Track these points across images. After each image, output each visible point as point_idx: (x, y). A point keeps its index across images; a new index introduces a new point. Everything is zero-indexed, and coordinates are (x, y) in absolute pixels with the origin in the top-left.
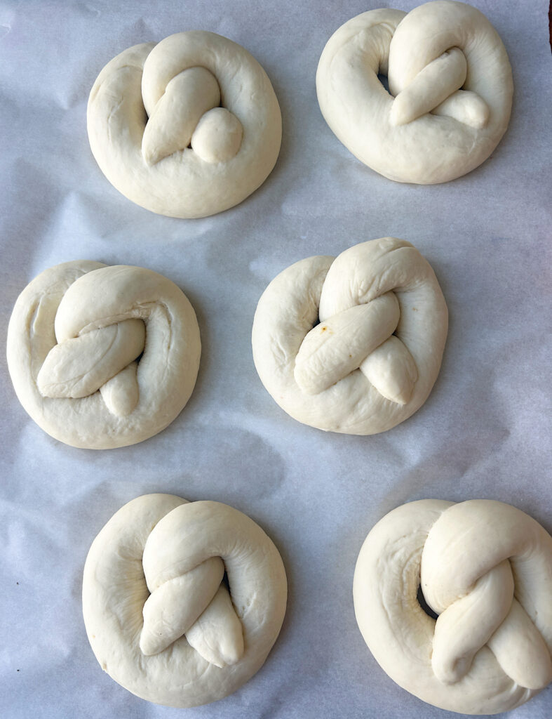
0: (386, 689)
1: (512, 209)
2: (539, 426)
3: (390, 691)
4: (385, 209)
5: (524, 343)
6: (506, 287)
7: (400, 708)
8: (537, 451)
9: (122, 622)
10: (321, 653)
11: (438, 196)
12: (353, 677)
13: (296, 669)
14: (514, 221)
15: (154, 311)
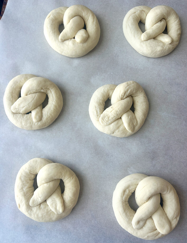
0: (115, 230)
1: (180, 73)
2: (180, 147)
3: (116, 231)
4: (136, 68)
5: (178, 119)
6: (174, 99)
7: (119, 237)
8: (178, 156)
9: (25, 194)
10: (94, 215)
11: (155, 66)
12: (104, 225)
13: (84, 219)
14: (180, 77)
15: (48, 91)
